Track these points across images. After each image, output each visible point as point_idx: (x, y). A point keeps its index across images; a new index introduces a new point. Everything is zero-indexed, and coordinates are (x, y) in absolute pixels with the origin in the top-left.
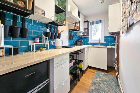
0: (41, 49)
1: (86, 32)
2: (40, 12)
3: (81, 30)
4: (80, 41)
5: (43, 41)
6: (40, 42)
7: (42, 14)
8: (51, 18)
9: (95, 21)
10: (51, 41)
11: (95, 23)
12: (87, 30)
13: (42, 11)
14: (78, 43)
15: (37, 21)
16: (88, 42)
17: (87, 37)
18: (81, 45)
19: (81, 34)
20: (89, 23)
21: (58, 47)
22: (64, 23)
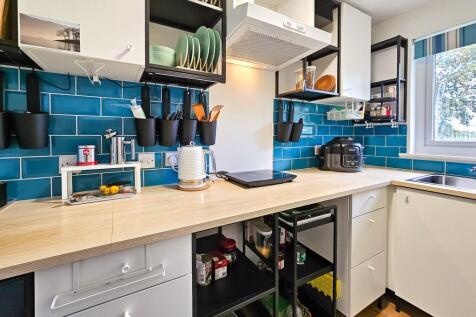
0: (103, 187)
1: (389, 100)
2: (52, 37)
3: (344, 94)
4: (342, 151)
5: (114, 155)
6: (98, 160)
7: (63, 45)
8: (120, 56)
9: (451, 29)
10: (168, 154)
11: (452, 40)
12: (392, 91)
13: (60, 33)
14: (332, 158)
15: (96, 79)
16: (402, 155)
17: (393, 124)
18: (344, 168)
19: (356, 115)
20: (411, 48)
21: (192, 182)
22: (218, 71)
